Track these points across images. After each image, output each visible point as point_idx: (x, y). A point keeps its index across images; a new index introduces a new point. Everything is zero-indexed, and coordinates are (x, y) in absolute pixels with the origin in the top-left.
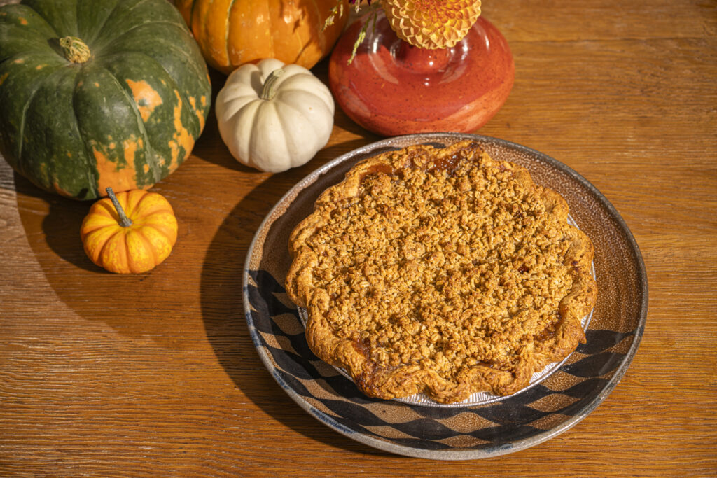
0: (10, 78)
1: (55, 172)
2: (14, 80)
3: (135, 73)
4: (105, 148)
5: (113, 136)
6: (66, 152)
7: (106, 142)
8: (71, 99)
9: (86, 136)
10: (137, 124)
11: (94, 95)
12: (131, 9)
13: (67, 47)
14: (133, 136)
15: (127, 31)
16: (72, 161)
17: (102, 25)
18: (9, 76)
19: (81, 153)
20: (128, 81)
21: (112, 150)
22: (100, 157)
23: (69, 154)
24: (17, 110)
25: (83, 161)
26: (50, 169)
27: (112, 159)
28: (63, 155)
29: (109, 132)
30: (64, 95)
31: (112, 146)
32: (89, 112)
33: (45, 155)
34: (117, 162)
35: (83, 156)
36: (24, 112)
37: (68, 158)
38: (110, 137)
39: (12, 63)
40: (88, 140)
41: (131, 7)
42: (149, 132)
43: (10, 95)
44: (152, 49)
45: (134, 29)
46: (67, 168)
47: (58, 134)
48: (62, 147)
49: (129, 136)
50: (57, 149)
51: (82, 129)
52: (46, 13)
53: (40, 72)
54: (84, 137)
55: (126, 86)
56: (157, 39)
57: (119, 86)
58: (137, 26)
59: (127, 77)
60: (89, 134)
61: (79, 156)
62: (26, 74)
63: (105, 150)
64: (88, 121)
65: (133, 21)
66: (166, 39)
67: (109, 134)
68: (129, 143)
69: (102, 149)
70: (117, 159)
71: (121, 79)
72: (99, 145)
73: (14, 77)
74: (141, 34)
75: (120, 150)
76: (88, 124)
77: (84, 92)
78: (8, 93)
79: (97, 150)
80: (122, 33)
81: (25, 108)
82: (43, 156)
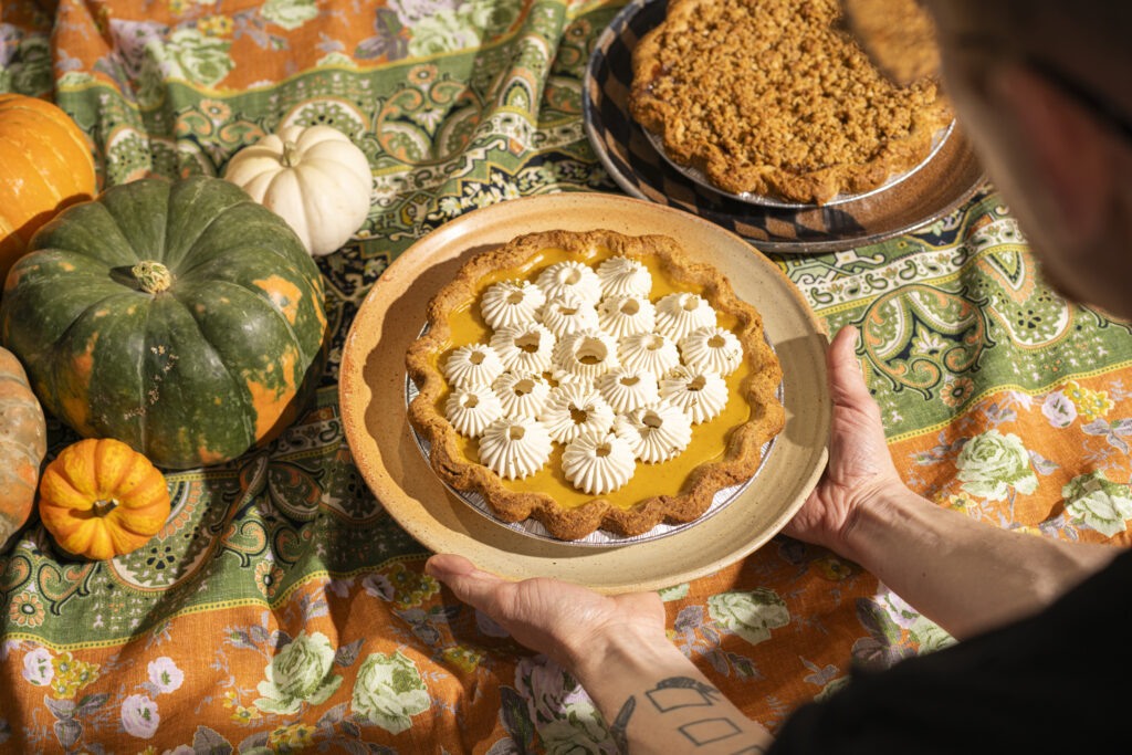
0: (103, 338)
1: (201, 432)
2: (110, 337)
3: (260, 270)
4: (262, 374)
5: (269, 355)
6: (213, 399)
7: (261, 366)
8: (197, 331)
9: (235, 367)
10: (287, 331)
11: (230, 313)
12: (192, 202)
13: (147, 274)
14: (288, 346)
15: (203, 229)
16: (223, 409)
17: (163, 236)
18: (100, 336)
19: (232, 393)
20: (256, 282)
21: (271, 374)
22: (256, 388)
23: (218, 401)
24: (129, 373)
25: (234, 403)
26: (192, 431)
27: (271, 385)
28: (209, 404)
29: (262, 352)
30: (185, 330)
31: (270, 368)
32: (232, 336)
33: (183, 415)
34: (277, 387)
35: (235, 396)
36: (139, 371)
37: (217, 406)
38: (265, 358)
39: (94, 319)
40: (238, 373)
41: (190, 200)
42: (300, 338)
43: (113, 358)
44: (254, 237)
45: (211, 224)
46: (217, 420)
47: (200, 380)
48: (208, 394)
49: (284, 348)
50: (201, 400)
51: (229, 362)
52: (85, 248)
53: (135, 316)
54: (232, 371)
55: (257, 290)
56: (251, 224)
57: (251, 293)
58: (212, 219)
59: (253, 279)
60: (239, 364)
61: (230, 398)
62: (123, 324)
63: (262, 377)
64: (234, 347)
65: (203, 216)
66: (261, 220)
67: (263, 354)
68: (286, 357)
69: (258, 377)
70: (277, 383)
71: (246, 284)
72: (254, 374)
73: (108, 334)
74: (228, 225)
75: (279, 370)
76: (236, 352)
77: (212, 316)
78: (109, 357)
79: (253, 380)
80: (198, 234)
81: (139, 366)
82: (181, 418)
